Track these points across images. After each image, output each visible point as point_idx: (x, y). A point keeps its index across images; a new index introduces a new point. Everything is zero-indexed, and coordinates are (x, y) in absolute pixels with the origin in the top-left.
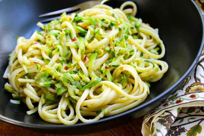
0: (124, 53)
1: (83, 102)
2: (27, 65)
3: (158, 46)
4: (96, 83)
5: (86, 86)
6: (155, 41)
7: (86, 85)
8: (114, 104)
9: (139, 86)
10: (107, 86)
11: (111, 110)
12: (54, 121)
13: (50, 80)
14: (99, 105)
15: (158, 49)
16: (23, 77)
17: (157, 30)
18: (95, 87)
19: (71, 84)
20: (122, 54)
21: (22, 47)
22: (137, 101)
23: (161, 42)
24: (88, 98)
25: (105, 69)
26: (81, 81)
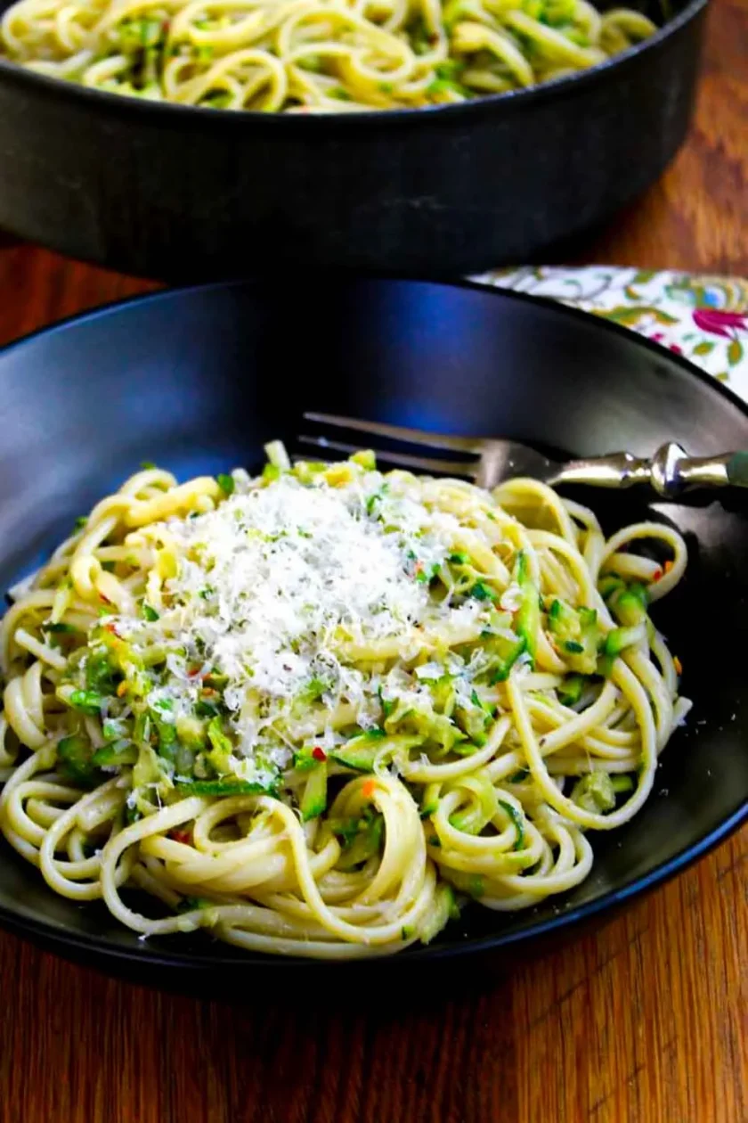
0: (427, 734)
1: (150, 837)
2: (77, 596)
3: (634, 776)
4: (242, 791)
5: (204, 783)
6: (637, 746)
7: (206, 779)
8: (266, 910)
9: (393, 892)
10: (276, 824)
11: (235, 923)
12: (26, 848)
13: (104, 693)
14: (197, 880)
15: (623, 785)
16: (38, 631)
17: (686, 704)
18: (234, 805)
19: (157, 748)
20: (415, 733)
21: (123, 511)
22: (346, 945)
23: (652, 763)
24: (180, 833)
25: (310, 758)
26: (199, 758)
